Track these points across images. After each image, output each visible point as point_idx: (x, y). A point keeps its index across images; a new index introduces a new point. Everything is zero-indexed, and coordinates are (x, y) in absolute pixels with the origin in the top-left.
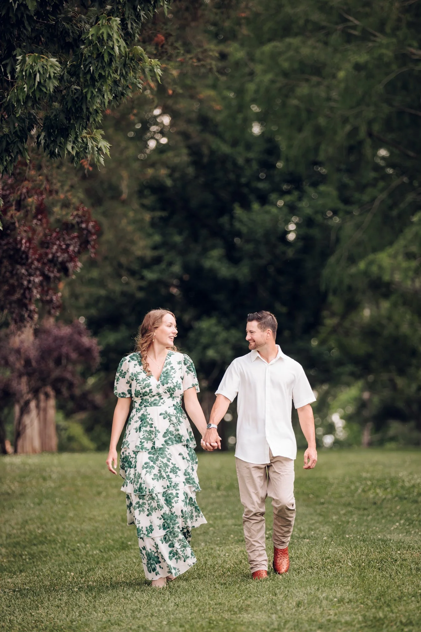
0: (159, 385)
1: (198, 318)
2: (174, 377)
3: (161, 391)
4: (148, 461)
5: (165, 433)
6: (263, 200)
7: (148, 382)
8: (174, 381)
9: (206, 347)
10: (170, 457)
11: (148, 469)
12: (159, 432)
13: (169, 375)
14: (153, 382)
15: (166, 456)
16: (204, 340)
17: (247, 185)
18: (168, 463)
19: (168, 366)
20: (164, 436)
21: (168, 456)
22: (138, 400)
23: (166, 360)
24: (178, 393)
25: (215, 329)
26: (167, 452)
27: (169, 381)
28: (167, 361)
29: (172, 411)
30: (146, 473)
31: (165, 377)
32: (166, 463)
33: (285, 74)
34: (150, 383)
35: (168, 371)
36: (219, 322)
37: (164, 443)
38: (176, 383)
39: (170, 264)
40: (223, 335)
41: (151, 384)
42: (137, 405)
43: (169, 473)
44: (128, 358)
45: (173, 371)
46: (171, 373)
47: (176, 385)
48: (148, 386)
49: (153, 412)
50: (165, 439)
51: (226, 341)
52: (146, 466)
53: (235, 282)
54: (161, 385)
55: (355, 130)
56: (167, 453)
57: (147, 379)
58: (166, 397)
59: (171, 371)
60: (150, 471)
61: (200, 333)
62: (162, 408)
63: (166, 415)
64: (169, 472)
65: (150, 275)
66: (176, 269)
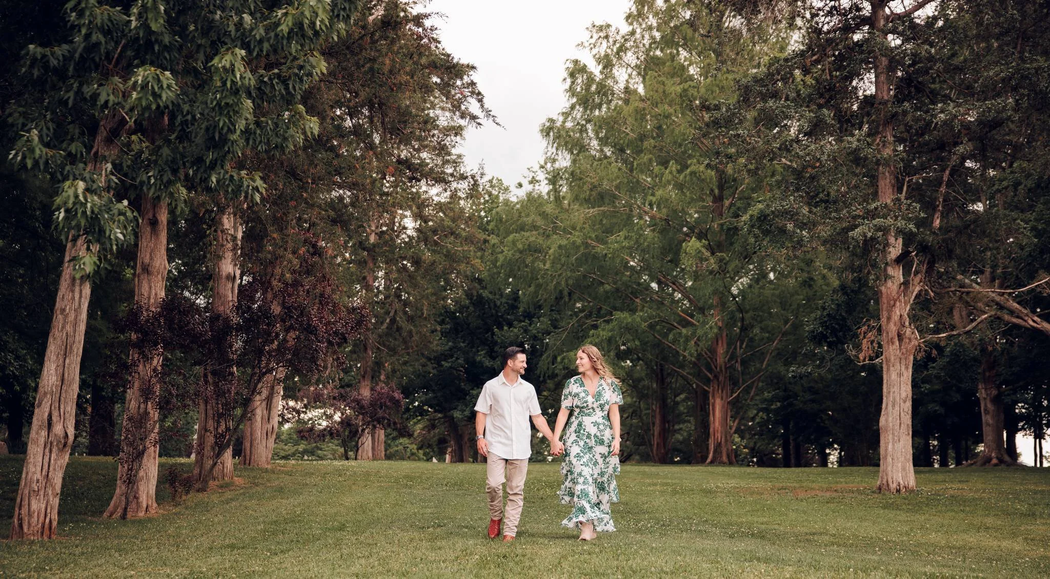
1: (473, 389)
2: (604, 396)
3: (595, 406)
6: (510, 325)
7: (586, 399)
8: (604, 399)
13: (601, 394)
14: (590, 399)
17: (502, 317)
19: (600, 387)
22: (577, 410)
24: (607, 407)
27: (601, 399)
28: (599, 383)
29: (600, 420)
31: (598, 396)
33: (521, 252)
38: (606, 400)
39: (457, 359)
41: (588, 400)
42: (576, 414)
44: (572, 380)
45: (604, 391)
46: (603, 393)
47: (606, 402)
48: (586, 402)
49: (587, 421)
54: (595, 401)
55: (558, 283)
57: (585, 397)
58: (598, 410)
59: (602, 391)
62: (593, 419)
63: (596, 424)
65: (445, 364)
66: (461, 361)
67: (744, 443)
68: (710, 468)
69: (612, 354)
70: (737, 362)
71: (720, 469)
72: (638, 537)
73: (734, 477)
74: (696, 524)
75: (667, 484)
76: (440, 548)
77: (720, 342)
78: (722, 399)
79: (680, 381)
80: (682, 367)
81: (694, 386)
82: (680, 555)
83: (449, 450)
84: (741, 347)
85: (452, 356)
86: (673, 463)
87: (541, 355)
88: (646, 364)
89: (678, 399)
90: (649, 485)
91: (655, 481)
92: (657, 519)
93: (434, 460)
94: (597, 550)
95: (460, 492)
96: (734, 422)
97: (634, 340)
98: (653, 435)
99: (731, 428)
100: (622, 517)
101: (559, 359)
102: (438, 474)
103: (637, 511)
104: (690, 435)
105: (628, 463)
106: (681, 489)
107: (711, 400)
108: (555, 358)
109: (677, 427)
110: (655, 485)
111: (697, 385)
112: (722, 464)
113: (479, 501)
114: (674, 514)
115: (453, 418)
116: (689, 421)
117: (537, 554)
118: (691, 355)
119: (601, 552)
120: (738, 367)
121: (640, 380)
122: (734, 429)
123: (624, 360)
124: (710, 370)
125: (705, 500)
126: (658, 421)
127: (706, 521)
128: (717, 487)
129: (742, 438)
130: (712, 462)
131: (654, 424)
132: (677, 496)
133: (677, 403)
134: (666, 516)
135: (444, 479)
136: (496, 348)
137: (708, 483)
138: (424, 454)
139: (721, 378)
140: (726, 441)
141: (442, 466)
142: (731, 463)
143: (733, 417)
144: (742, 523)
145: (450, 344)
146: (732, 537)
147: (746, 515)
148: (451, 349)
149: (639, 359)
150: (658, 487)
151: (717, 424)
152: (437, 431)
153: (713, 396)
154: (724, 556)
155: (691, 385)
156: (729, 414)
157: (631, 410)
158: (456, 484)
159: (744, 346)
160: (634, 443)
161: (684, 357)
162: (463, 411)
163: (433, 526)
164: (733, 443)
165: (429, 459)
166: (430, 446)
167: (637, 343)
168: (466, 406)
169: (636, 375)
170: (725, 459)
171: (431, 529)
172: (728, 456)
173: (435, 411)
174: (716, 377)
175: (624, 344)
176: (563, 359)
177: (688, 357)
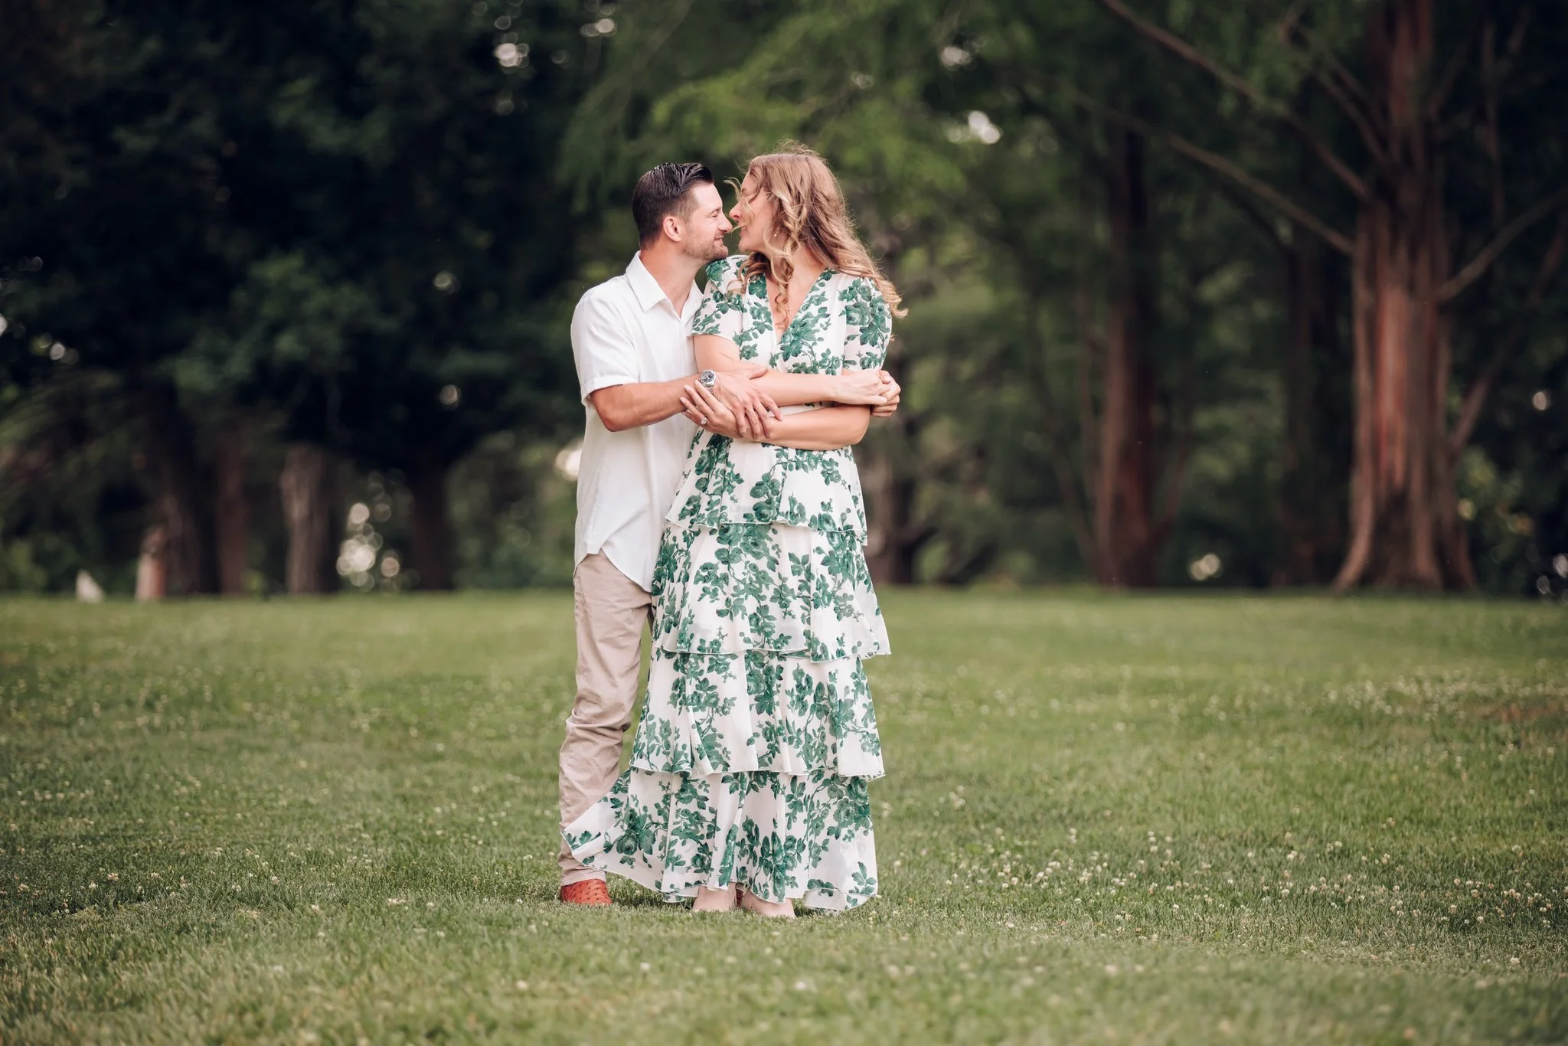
0: (777, 356)
1: (261, 254)
2: (821, 339)
4: (714, 560)
5: (759, 485)
7: (751, 343)
8: (819, 349)
9: (275, 329)
10: (776, 557)
11: (708, 585)
12: (741, 481)
13: (808, 331)
15: (767, 551)
16: (270, 309)
18: (770, 573)
19: (812, 305)
20: (754, 493)
21: (773, 553)
23: (814, 289)
25: (300, 283)
26: (771, 540)
27: (805, 348)
28: (814, 293)
30: (702, 596)
31: (796, 336)
32: (764, 572)
34: (755, 346)
35: (810, 320)
36: (310, 263)
37: (753, 512)
38: (823, 355)
39: (187, 115)
40: (321, 298)
41: (758, 351)
43: (767, 602)
45: (822, 321)
46: (817, 326)
47: (823, 361)
50: (756, 500)
51: (328, 315)
52: (705, 574)
53: (356, 164)
54: (781, 357)
56: (769, 545)
57: (751, 334)
59: (816, 321)
60: (715, 591)
61: (261, 292)
64: (769, 598)
65: (134, 142)
66: (203, 126)
67: (1514, 487)
68: (1358, 611)
69: (906, 87)
70: (1480, 115)
71: (1402, 613)
72: (1038, 933)
73: (1468, 648)
74: (1297, 869)
75: (1161, 687)
76: (134, 1001)
77: (1403, 32)
78: (1411, 287)
79: (1222, 209)
80: (1226, 141)
81: (1284, 231)
82: (1231, 1013)
83: (154, 539)
84: (1500, 50)
85: (159, 104)
86: (1182, 584)
87: (577, 96)
88: (1061, 132)
89: (1211, 291)
90: (1082, 690)
91: (1108, 672)
92: (1120, 847)
93: (87, 588)
94: (855, 995)
95: (215, 737)
96: (1466, 393)
97: (1004, 22)
98: (1095, 459)
99: (1452, 421)
100: (962, 841)
101: (661, 111)
102: (111, 654)
103: (1025, 809)
104: (1260, 459)
105: (976, 589)
106: (1229, 708)
107: (1362, 296)
108: (640, 108)
109: (1204, 420)
110: (1109, 689)
111: (1298, 229)
112: (1410, 586)
113: (303, 776)
114: (1197, 824)
115: (168, 391)
116: (1258, 395)
117: (581, 1020)
118: (1273, 89)
119: (873, 1001)
120: (1489, 140)
121: (1032, 207)
122: (1465, 427)
123: (958, 113)
124: (1358, 159)
125: (1338, 756)
126: (1115, 393)
127: (1344, 853)
128: (1392, 697)
129: (1504, 465)
130: (1367, 582)
131: (1097, 408)
132: (1211, 739)
133: (1202, 313)
134: (1159, 835)
135: (139, 676)
136: (368, 66)
137: (1349, 676)
138: (40, 558)
139: (1408, 195)
140: (1431, 481)
141: (122, 615)
142: (1451, 585)
143: (1464, 376)
144: (1507, 861)
145: (152, 46)
146: (1460, 925)
147: (1527, 825)
148: (154, 70)
149: (1028, 108)
150: (1123, 703)
151: (1389, 405)
152: (94, 452)
153: (1373, 281)
154: (1430, 1017)
155: (1270, 230)
156: (1445, 358)
157: (991, 346)
158: (193, 700)
159: (1514, 44)
160: (1012, 501)
161: (1243, 99)
162: (218, 359)
163: (96, 898)
164: (1462, 489)
165: (60, 585)
166: (61, 522)
167: (1022, 35)
168: (234, 334)
169: (1017, 185)
170: (1423, 562)
171: (89, 913)
172: (1441, 553)
173: (89, 361)
174: (1385, 190)
175: (959, 41)
176: (680, 111)
177: (1259, 100)
